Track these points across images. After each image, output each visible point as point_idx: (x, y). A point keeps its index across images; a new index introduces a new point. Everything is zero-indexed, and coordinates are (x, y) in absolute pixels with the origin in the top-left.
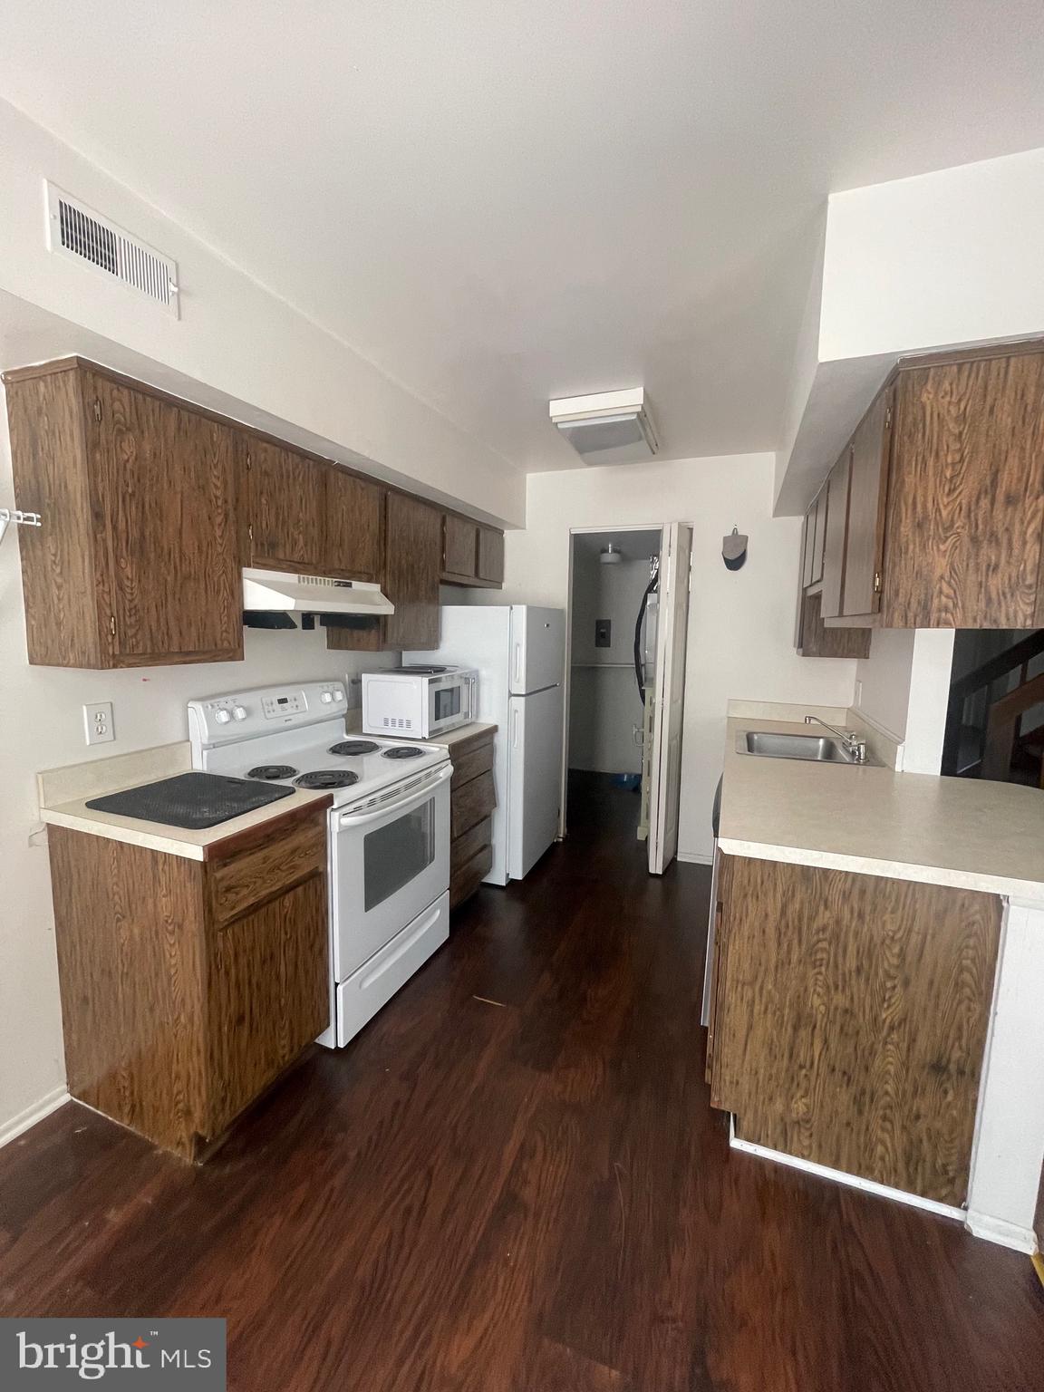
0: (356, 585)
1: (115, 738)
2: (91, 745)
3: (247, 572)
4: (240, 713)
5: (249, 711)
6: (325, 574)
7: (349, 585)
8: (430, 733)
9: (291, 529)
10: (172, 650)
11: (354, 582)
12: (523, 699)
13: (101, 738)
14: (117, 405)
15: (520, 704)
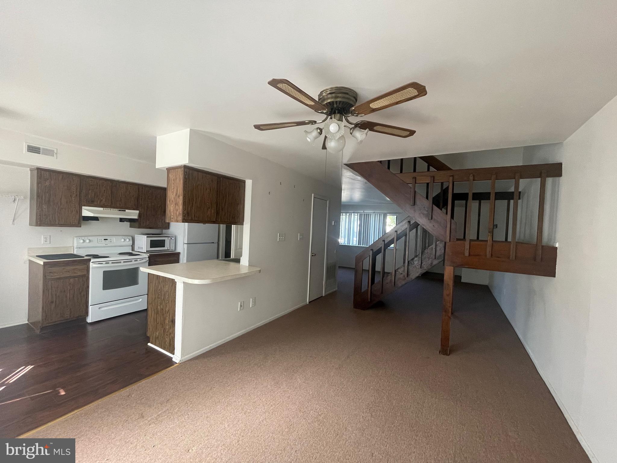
0: (127, 211)
1: (50, 243)
2: (43, 244)
3: (83, 207)
4: (88, 241)
5: (90, 241)
6: (114, 208)
7: (125, 211)
8: (147, 251)
9: (100, 197)
10: (56, 223)
11: (126, 210)
12: (186, 245)
13: (47, 243)
14: (45, 175)
15: (186, 246)
